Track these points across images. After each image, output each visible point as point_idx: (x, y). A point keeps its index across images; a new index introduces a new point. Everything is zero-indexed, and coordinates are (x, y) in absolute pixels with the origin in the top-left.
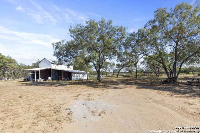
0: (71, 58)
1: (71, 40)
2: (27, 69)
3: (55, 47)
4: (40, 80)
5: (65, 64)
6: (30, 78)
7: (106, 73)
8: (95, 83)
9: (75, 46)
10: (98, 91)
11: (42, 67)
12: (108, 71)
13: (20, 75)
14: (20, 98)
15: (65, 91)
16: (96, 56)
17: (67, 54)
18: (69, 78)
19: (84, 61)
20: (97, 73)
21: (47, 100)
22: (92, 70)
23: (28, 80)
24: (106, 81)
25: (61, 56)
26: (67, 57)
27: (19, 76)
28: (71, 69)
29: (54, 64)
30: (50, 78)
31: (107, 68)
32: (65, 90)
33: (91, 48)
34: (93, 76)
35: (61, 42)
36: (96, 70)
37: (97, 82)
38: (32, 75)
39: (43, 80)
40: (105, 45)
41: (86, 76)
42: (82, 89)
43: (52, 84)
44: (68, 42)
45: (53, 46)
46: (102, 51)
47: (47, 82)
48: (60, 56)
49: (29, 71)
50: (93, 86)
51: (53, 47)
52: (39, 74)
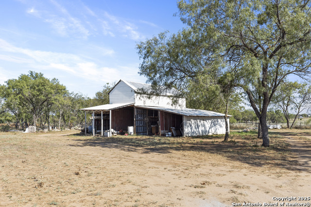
0: (181, 79)
1: (182, 30)
2: (87, 106)
3: (144, 52)
4: (111, 133)
5: (168, 94)
6: (92, 128)
7: (287, 117)
8: (250, 150)
9: (194, 44)
10: (264, 177)
11: (116, 103)
12: (292, 111)
13: (72, 119)
14: (76, 177)
15: (169, 167)
16: (254, 71)
17: (171, 68)
18: (176, 130)
19: (219, 86)
20: (254, 115)
21: (129, 187)
22: (241, 108)
23: (87, 132)
24: (288, 145)
25: (158, 75)
26: (172, 75)
27: (72, 121)
28: (181, 107)
29: (140, 94)
30: (131, 129)
31: (289, 100)
32: (169, 164)
33: (237, 46)
34: (242, 125)
35: (158, 38)
36: (255, 109)
37: (255, 146)
38: (95, 120)
39: (118, 134)
40: (284, 33)
41: (221, 126)
42: (213, 165)
43: (137, 146)
44: (174, 35)
45: (138, 50)
46: (275, 52)
47: (126, 139)
48: (156, 74)
49: (90, 112)
50: (245, 160)
51: (140, 52)
52: (109, 117)
